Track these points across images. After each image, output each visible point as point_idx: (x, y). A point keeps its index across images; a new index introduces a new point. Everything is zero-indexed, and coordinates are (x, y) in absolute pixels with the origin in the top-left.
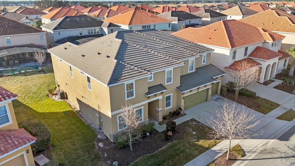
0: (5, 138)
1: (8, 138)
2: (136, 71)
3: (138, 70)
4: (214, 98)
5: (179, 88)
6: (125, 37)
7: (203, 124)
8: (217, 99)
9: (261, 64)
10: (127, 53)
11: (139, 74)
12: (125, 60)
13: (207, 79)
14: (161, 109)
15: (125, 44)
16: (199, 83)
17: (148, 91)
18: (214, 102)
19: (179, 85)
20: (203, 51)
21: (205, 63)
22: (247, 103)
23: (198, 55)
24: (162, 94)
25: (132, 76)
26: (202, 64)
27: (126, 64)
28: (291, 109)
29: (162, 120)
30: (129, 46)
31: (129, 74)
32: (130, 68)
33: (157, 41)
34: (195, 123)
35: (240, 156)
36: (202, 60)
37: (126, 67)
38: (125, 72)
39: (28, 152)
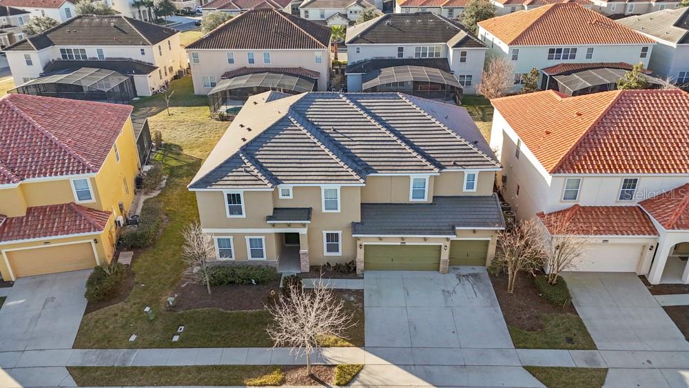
0: (76, 217)
1: (78, 218)
3: (257, 176)
4: (465, 270)
5: (354, 225)
6: (312, 106)
7: (363, 308)
8: (469, 275)
9: (655, 234)
10: (273, 140)
11: (253, 183)
12: (257, 153)
13: (438, 226)
14: (304, 250)
15: (286, 123)
16: (408, 228)
17: (271, 214)
18: (452, 279)
19: (359, 221)
20: (467, 163)
21: (475, 190)
22: (520, 309)
23: (437, 170)
24: (304, 225)
25: (238, 183)
26: (465, 191)
27: (246, 161)
28: (606, 370)
29: (308, 271)
30: (289, 128)
31: (236, 178)
32: (248, 169)
33: (369, 123)
34: (352, 299)
35: (336, 382)
36: (465, 182)
37: (244, 165)
38: (234, 174)
39: (96, 241)
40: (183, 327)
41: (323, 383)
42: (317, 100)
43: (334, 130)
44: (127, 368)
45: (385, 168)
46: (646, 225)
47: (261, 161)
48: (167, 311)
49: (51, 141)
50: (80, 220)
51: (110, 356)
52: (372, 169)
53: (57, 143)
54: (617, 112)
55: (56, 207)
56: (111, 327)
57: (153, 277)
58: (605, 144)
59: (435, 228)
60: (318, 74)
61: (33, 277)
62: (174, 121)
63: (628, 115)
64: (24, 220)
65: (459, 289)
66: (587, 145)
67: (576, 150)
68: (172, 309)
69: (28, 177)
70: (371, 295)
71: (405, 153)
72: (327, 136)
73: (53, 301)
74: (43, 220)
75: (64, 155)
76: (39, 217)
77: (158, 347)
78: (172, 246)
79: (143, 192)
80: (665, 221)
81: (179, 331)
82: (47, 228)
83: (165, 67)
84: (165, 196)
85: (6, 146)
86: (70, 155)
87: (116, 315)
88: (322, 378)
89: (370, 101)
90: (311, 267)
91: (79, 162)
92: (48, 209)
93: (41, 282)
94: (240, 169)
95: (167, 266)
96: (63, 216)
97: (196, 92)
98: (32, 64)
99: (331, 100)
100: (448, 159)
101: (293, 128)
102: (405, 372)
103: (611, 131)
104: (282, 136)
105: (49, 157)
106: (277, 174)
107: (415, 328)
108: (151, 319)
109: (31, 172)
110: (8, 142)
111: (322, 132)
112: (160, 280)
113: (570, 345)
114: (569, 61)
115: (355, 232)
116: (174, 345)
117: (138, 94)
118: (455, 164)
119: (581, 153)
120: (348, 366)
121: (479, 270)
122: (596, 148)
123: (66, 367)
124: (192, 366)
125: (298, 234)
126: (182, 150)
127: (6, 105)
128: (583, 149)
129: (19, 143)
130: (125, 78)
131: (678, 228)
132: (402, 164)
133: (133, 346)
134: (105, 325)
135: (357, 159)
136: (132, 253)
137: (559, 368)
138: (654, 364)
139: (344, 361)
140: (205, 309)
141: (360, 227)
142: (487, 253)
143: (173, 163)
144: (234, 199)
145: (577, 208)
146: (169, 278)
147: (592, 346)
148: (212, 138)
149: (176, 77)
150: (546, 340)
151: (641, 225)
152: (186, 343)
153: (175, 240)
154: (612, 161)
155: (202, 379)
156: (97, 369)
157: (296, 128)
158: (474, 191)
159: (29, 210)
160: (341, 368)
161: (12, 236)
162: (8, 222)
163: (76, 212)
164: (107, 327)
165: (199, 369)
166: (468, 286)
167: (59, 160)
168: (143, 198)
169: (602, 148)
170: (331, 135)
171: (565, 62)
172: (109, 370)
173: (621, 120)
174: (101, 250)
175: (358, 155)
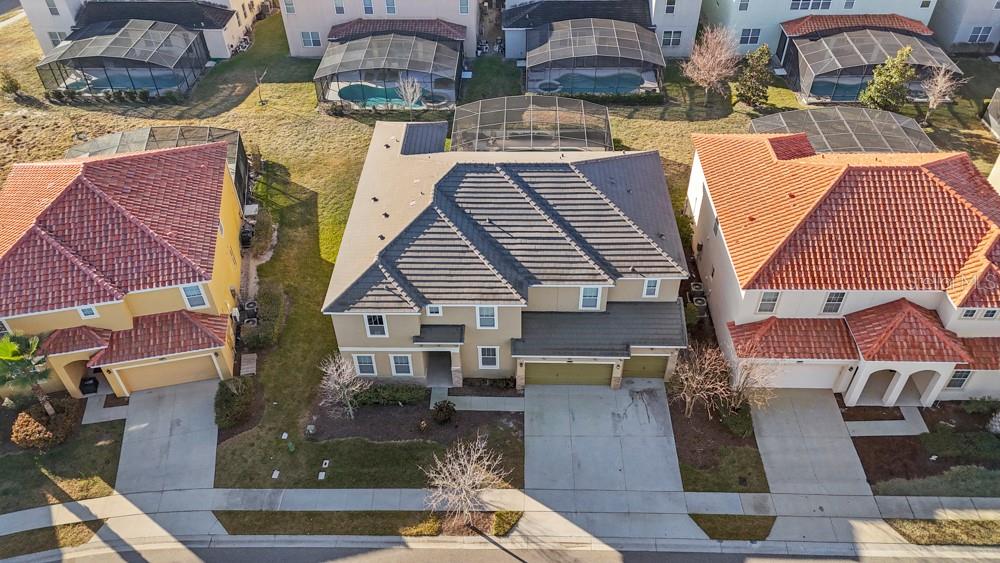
0: (191, 328)
1: (194, 330)
2: (395, 295)
3: (400, 296)
4: (641, 384)
5: (514, 341)
6: (461, 185)
7: (523, 437)
8: (645, 391)
9: (855, 358)
10: (417, 242)
11: (397, 305)
12: (399, 260)
13: (611, 344)
14: (456, 366)
15: (431, 217)
16: (576, 347)
17: (418, 334)
18: (624, 397)
19: (520, 337)
20: (648, 270)
21: (656, 295)
22: (696, 440)
23: (611, 281)
24: (457, 346)
25: (380, 305)
26: (645, 297)
27: (387, 275)
28: (774, 518)
29: (461, 385)
30: (436, 224)
31: (377, 298)
32: (390, 286)
33: (532, 212)
34: (512, 425)
35: (494, 532)
36: (645, 288)
37: (384, 281)
38: (375, 292)
39: (216, 354)
40: (327, 462)
41: (481, 533)
42: (468, 175)
43: (490, 221)
44: (276, 513)
45: (552, 277)
46: (848, 345)
47: (404, 272)
48: (308, 440)
49: (149, 237)
50: (197, 333)
51: (256, 498)
52: (535, 279)
53: (158, 240)
54: (836, 199)
55: (166, 315)
56: (250, 460)
57: (285, 392)
58: (814, 247)
59: (607, 347)
60: (463, 29)
61: (150, 391)
62: (271, 117)
63: (848, 204)
64: (133, 335)
65: (631, 412)
66: (792, 248)
67: (778, 257)
68: (312, 438)
69: (132, 290)
70: (532, 420)
71: (575, 256)
72: (481, 230)
73: (179, 425)
74: (154, 333)
75: (168, 258)
76: (149, 329)
77: (305, 487)
78: (300, 344)
79: (251, 255)
80: (867, 348)
81: (324, 466)
82: (161, 344)
83: (243, 6)
84: (281, 261)
85: (97, 246)
86: (175, 257)
87: (253, 445)
88: (480, 528)
89: (535, 174)
90: (465, 380)
91: (187, 266)
92: (157, 320)
93: (160, 398)
94: (380, 286)
95: (298, 374)
96: (176, 327)
97: (293, 52)
98: (57, 14)
99: (486, 175)
100: (627, 264)
101: (440, 224)
102: (565, 520)
103: (823, 229)
104: (427, 236)
105: (151, 260)
106: (424, 290)
107: (579, 465)
108: (292, 450)
109: (134, 283)
110: (98, 240)
111: (475, 224)
112: (293, 395)
113: (741, 487)
114: (820, 12)
115: (515, 351)
116: (320, 485)
117: (212, 56)
118: (634, 271)
119: (783, 260)
120: (507, 513)
121: (656, 384)
122: (803, 254)
123: (213, 512)
124: (345, 512)
125: (449, 353)
126: (289, 174)
127: (83, 184)
128: (786, 255)
129: (112, 242)
130: (193, 37)
131: (879, 359)
132: (571, 271)
133: (278, 485)
134: (243, 458)
135: (517, 264)
136: (255, 356)
137: (726, 516)
138: (827, 511)
139: (502, 506)
140: (350, 438)
141: (520, 345)
142: (666, 367)
143: (281, 201)
144: (376, 322)
145: (773, 321)
146: (304, 392)
147: (765, 489)
148: (325, 152)
149: (259, 17)
150: (717, 481)
151: (841, 345)
152: (333, 482)
153: (302, 335)
154: (818, 272)
155: (356, 528)
156: (246, 513)
157: (443, 224)
158: (655, 297)
159: (136, 320)
160: (499, 515)
161: (123, 356)
162: (114, 337)
163: (191, 323)
164: (246, 461)
165: (353, 515)
166: (641, 406)
167: (163, 264)
168: (254, 264)
169: (809, 253)
170: (486, 229)
171: (815, 12)
172: (259, 514)
173: (839, 212)
174: (222, 363)
175: (519, 259)
